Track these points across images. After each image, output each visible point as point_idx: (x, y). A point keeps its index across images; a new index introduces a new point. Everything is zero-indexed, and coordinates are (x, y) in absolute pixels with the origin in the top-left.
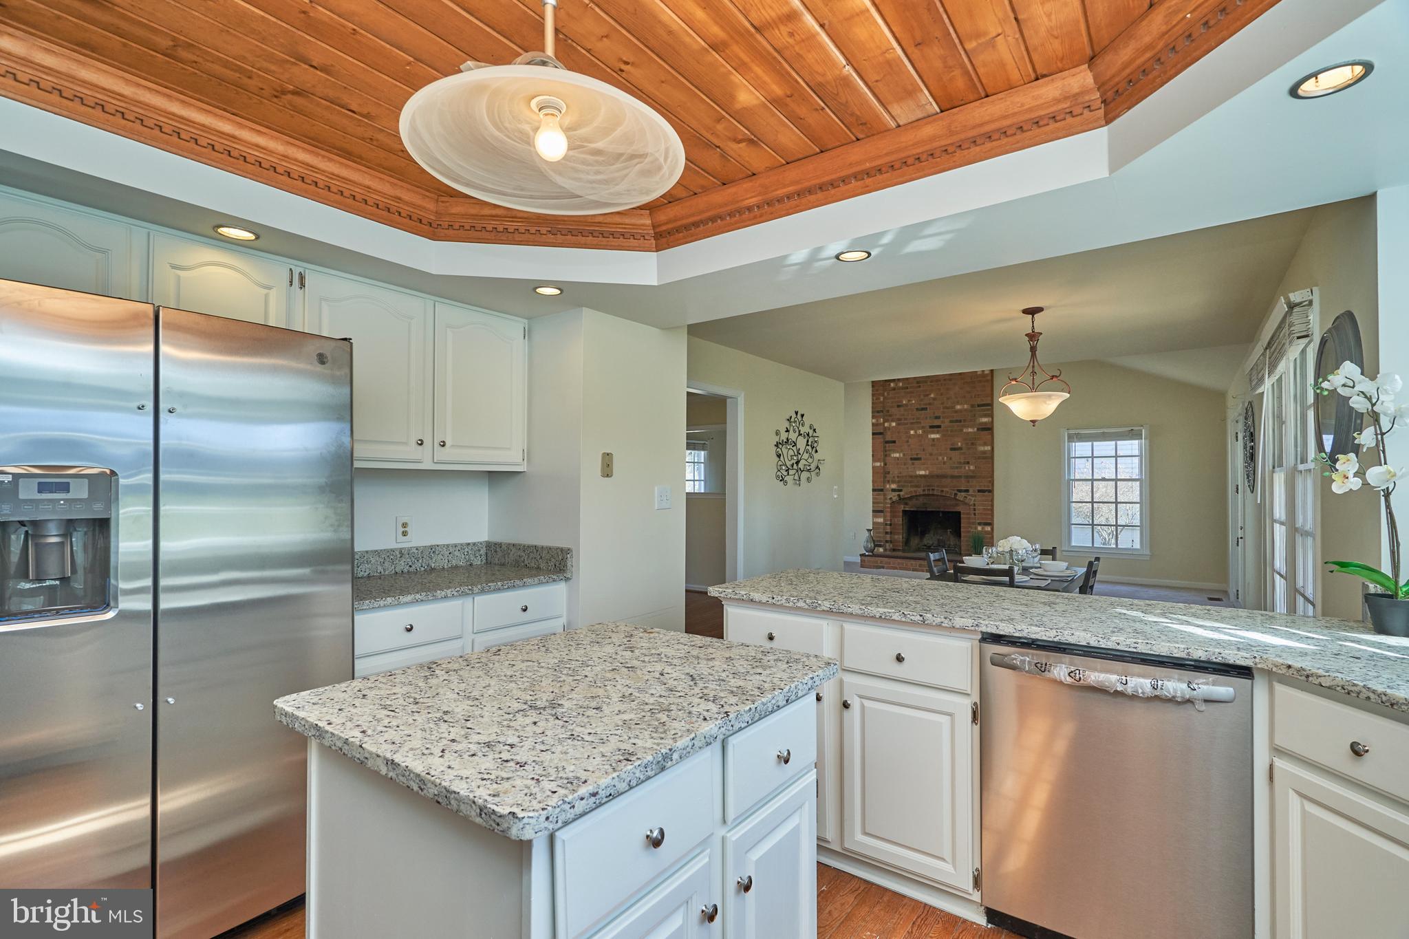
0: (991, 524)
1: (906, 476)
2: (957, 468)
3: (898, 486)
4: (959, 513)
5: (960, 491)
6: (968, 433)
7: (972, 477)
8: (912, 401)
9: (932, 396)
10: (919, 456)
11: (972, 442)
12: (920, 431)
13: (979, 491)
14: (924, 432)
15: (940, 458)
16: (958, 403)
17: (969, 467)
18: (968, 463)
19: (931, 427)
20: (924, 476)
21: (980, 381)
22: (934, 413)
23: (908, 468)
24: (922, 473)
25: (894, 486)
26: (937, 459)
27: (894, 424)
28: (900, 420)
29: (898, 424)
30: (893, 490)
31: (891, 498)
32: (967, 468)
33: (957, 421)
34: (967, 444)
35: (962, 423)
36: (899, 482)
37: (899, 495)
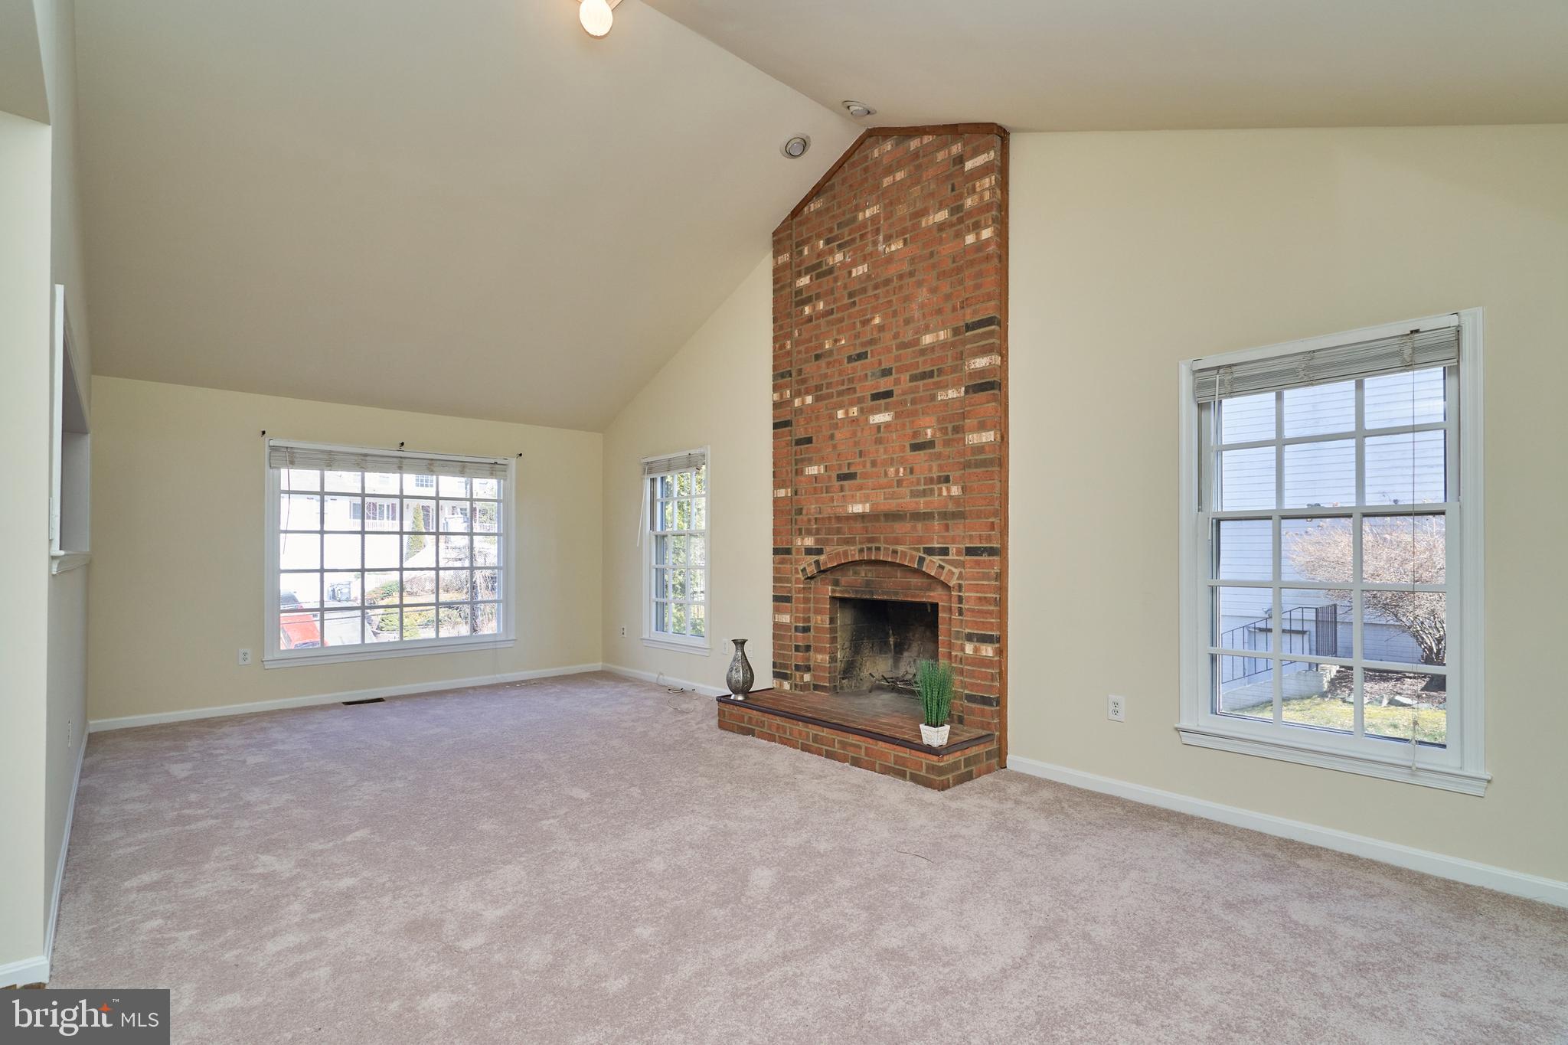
0: (999, 640)
1: (830, 518)
2: (924, 493)
3: (817, 541)
4: (935, 606)
5: (930, 551)
6: (946, 403)
7: (955, 515)
8: (840, 340)
9: (877, 321)
10: (852, 470)
11: (955, 424)
12: (855, 409)
13: (970, 551)
14: (861, 411)
15: (892, 470)
16: (927, 330)
17: (949, 490)
18: (947, 480)
19: (876, 397)
20: (862, 517)
21: (972, 263)
22: (880, 363)
23: (832, 499)
24: (858, 508)
25: (809, 542)
26: (886, 474)
27: (809, 399)
28: (818, 388)
29: (817, 399)
30: (809, 551)
31: (804, 570)
32: (945, 493)
33: (924, 376)
34: (944, 430)
35: (936, 379)
36: (818, 532)
37: (817, 562)
